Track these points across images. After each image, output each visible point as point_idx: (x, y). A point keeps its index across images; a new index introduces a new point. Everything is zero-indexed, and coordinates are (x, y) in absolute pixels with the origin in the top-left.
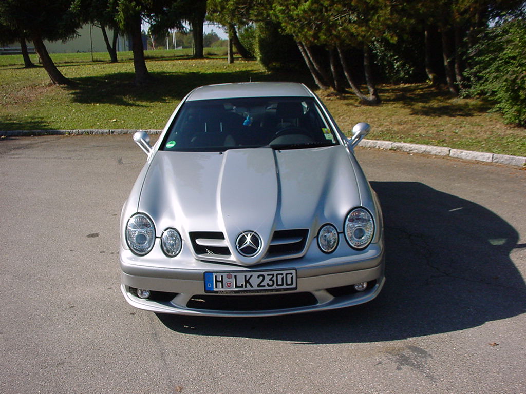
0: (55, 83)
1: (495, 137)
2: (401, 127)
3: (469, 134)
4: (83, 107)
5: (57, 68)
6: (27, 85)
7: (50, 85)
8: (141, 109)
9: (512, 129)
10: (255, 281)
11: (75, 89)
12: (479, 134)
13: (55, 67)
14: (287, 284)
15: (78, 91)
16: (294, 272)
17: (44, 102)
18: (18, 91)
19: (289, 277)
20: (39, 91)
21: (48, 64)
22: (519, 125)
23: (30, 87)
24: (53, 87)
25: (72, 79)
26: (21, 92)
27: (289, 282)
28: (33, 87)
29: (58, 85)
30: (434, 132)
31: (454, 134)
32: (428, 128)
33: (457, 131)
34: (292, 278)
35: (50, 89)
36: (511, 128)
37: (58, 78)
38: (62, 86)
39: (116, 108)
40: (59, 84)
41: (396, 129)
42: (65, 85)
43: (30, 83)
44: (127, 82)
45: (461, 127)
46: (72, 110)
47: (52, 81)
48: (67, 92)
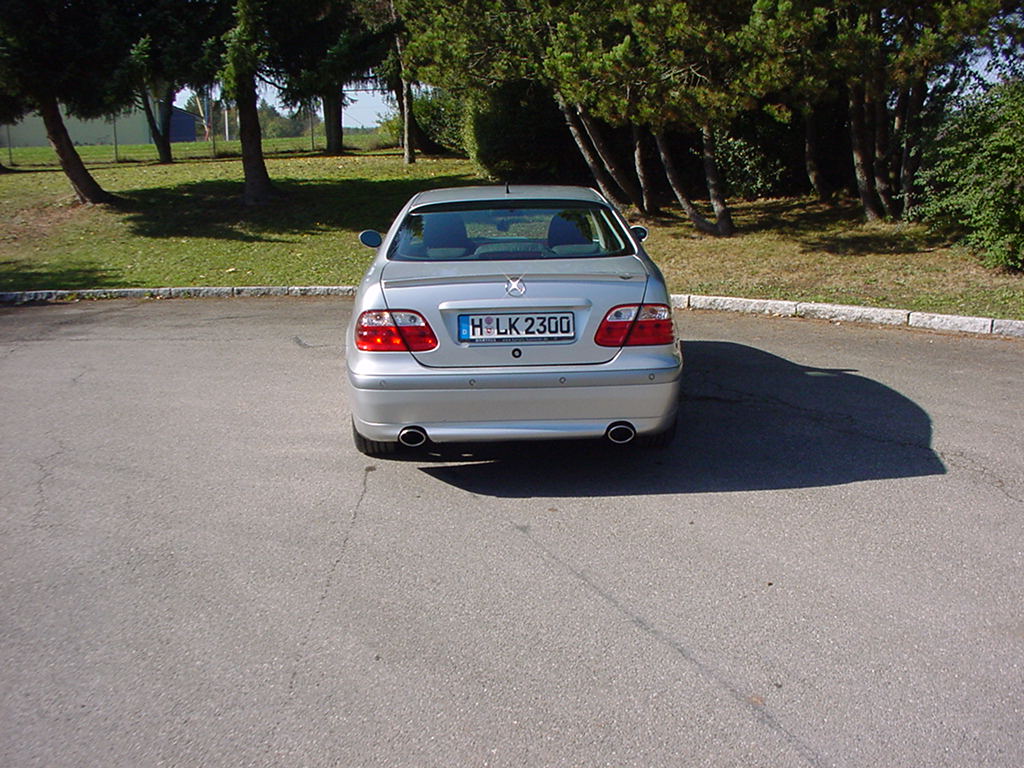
0: (84, 202)
1: (978, 292)
2: (795, 276)
3: (927, 285)
4: (156, 245)
5: (90, 172)
6: (27, 204)
7: (75, 204)
8: (276, 248)
9: (1001, 276)
12: (943, 285)
13: (86, 170)
17: (72, 237)
20: (56, 216)
21: (73, 165)
22: (1014, 270)
23: (35, 210)
24: (82, 209)
25: (117, 193)
26: (19, 219)
28: (42, 209)
29: (90, 204)
30: (861, 284)
31: (898, 287)
32: (847, 277)
33: (902, 282)
35: (76, 212)
36: (997, 275)
37: (91, 191)
38: (99, 205)
39: (224, 247)
40: (94, 202)
41: (786, 278)
42: (107, 205)
43: (32, 201)
45: (905, 275)
46: (136, 252)
47: (78, 198)
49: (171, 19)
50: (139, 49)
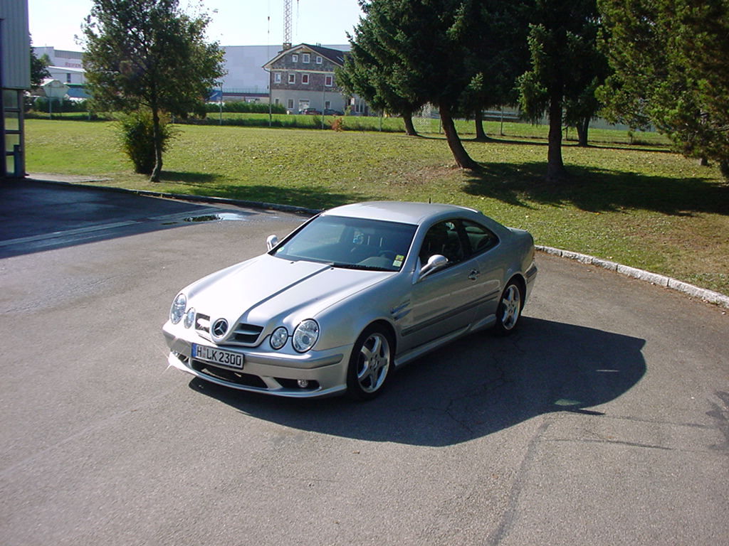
0: (459, 166)
7: (454, 167)
10: (218, 356)
11: (476, 176)
13: (461, 145)
14: (237, 364)
15: (477, 179)
16: (242, 356)
18: (418, 170)
19: (239, 358)
23: (433, 168)
24: (455, 171)
25: (482, 164)
26: (420, 172)
27: (238, 363)
28: (436, 168)
29: (462, 168)
34: (240, 360)
35: (450, 172)
38: (465, 170)
40: (464, 168)
42: (470, 170)
43: (436, 161)
44: (539, 175)
47: (457, 164)
48: (465, 178)
49: (504, 63)
50: (476, 82)
